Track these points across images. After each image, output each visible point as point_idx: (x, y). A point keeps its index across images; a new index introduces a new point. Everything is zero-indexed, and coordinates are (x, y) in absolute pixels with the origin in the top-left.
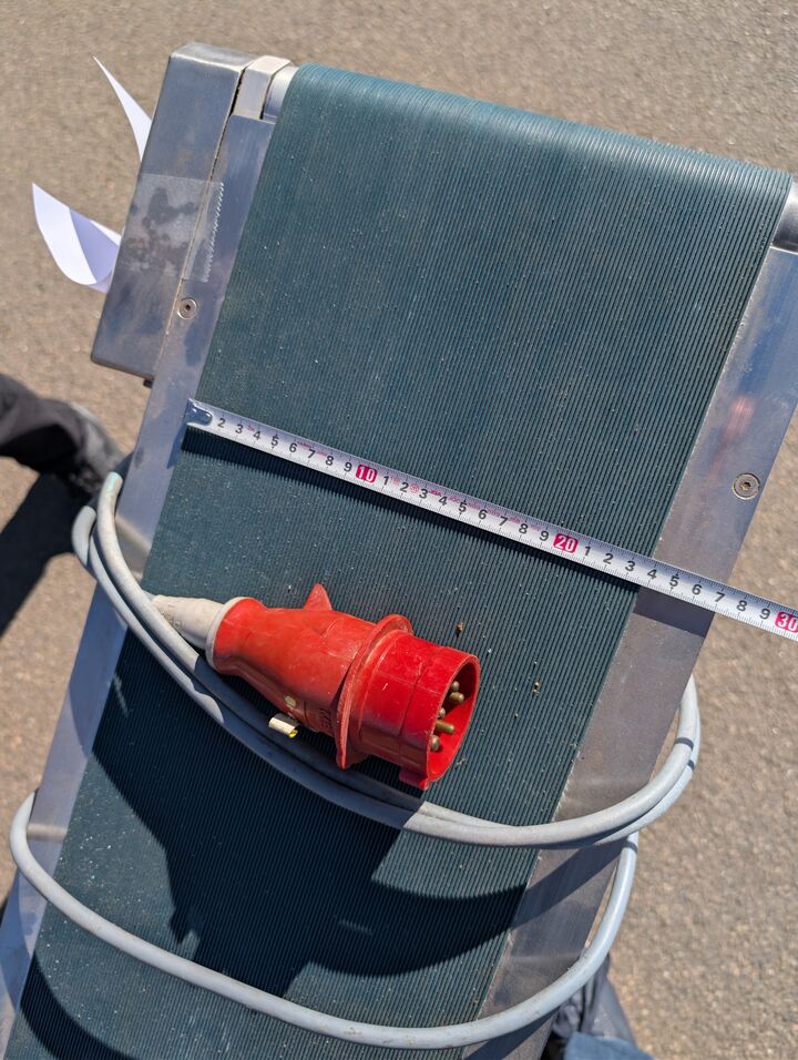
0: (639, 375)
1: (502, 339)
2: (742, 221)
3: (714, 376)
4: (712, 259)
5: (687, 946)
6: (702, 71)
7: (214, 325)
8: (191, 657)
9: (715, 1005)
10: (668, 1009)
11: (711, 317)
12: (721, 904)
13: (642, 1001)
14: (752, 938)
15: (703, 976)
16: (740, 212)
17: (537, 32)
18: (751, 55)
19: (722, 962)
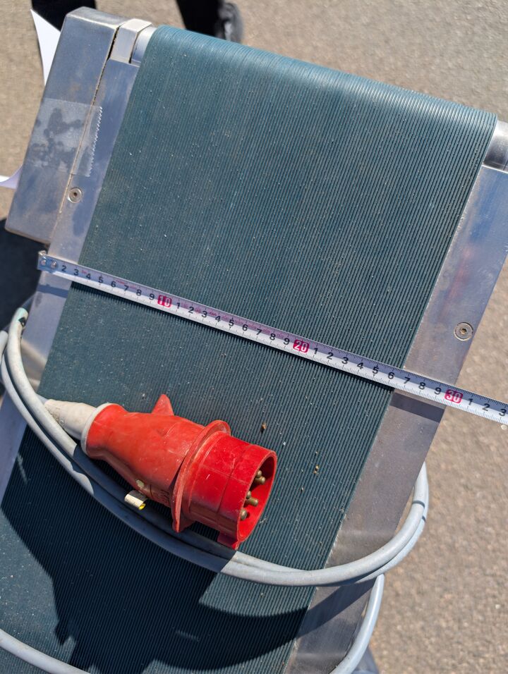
0: (391, 252)
1: (296, 224)
2: (462, 147)
3: (443, 254)
4: (442, 173)
5: (412, 609)
6: (427, 41)
7: (94, 207)
8: (71, 446)
9: (430, 647)
10: (400, 650)
11: (441, 213)
12: (434, 580)
13: (383, 645)
14: (454, 603)
15: (423, 628)
16: (461, 141)
17: (323, 12)
18: (458, 32)
19: (434, 619)
